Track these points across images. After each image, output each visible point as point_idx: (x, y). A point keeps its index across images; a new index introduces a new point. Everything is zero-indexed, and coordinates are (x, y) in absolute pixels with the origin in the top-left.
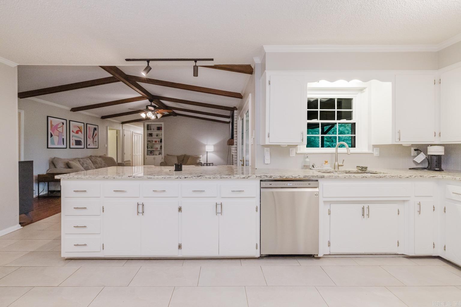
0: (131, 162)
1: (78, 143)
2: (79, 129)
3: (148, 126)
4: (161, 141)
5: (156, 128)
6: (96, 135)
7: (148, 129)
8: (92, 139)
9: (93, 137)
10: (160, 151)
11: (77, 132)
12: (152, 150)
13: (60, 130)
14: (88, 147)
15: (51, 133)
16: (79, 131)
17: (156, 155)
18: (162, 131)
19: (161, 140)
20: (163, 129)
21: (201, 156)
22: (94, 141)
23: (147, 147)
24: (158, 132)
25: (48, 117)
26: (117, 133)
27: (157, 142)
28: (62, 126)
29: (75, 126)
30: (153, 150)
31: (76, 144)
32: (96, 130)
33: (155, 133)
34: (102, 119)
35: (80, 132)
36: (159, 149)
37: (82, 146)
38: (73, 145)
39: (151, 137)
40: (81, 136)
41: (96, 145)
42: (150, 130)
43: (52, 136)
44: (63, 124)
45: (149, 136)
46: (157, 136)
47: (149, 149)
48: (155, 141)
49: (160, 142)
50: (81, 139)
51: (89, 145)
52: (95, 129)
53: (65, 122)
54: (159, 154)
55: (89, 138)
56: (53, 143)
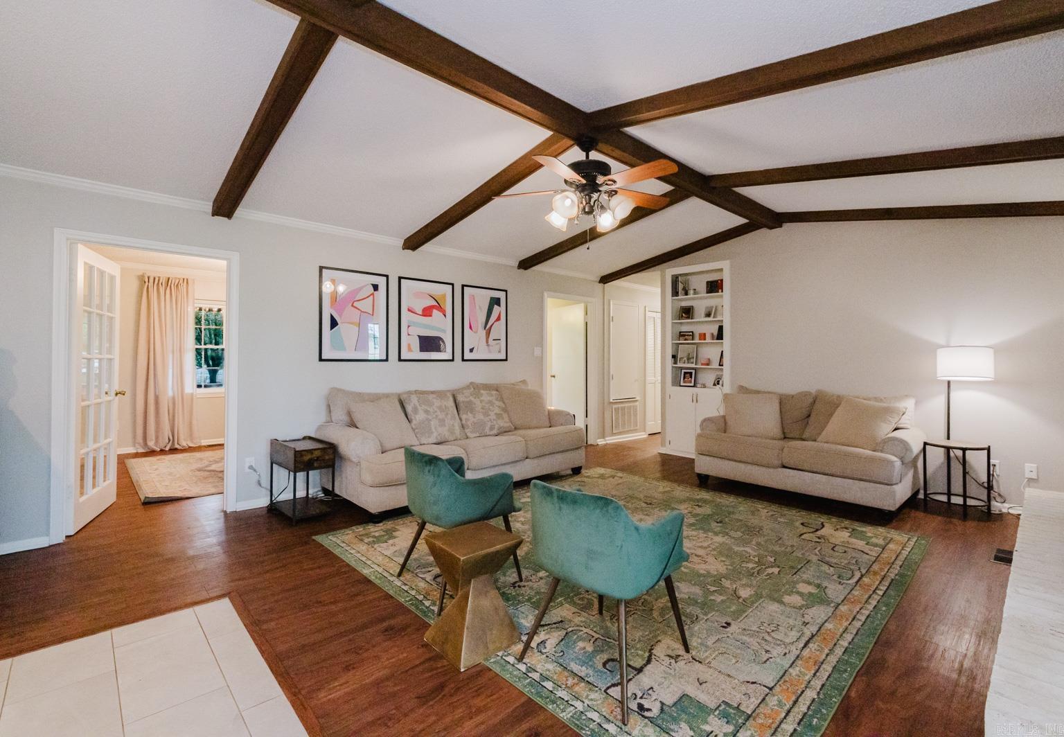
0: (637, 403)
1: (429, 343)
2: (435, 303)
3: (675, 280)
4: (720, 336)
5: (702, 287)
6: (498, 319)
7: (675, 293)
8: (483, 333)
9: (487, 328)
10: (720, 373)
11: (427, 312)
12: (693, 369)
13: (366, 305)
14: (468, 356)
15: (332, 316)
16: (432, 307)
17: (704, 386)
18: (722, 296)
19: (721, 328)
20: (726, 285)
21: (909, 404)
22: (492, 336)
23: (674, 357)
24: (712, 300)
25: (321, 268)
26: (587, 314)
27: (708, 336)
28: (373, 294)
29: (418, 295)
30: (695, 369)
31: (423, 349)
32: (499, 305)
33: (701, 302)
34: (522, 270)
35: (435, 312)
36: (715, 365)
37: (446, 355)
38: (410, 349)
39: (688, 318)
40: (439, 325)
41: (500, 352)
42: (686, 294)
43: (334, 323)
44: (376, 287)
45: (681, 317)
46: (708, 315)
47: (679, 365)
48: (700, 335)
49: (718, 339)
50: (444, 331)
51: (471, 350)
52: (496, 301)
53: (381, 282)
54: (714, 385)
55: (471, 327)
56: (338, 345)
